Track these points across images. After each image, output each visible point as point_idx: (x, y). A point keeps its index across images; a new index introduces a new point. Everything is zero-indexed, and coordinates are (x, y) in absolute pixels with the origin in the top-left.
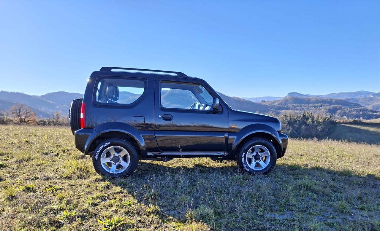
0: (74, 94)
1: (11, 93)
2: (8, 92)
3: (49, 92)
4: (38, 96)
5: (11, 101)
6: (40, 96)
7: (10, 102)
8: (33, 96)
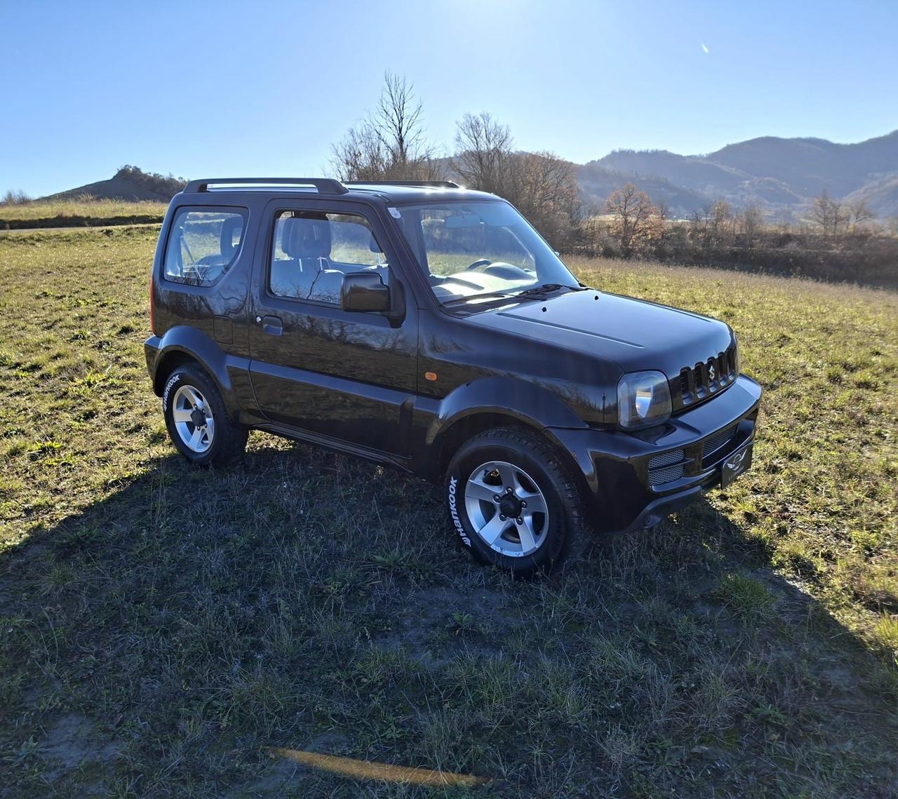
0: (799, 140)
1: (641, 153)
2: (633, 152)
3: (730, 143)
4: (701, 157)
5: (637, 174)
6: (705, 156)
7: (635, 176)
8: (687, 157)
